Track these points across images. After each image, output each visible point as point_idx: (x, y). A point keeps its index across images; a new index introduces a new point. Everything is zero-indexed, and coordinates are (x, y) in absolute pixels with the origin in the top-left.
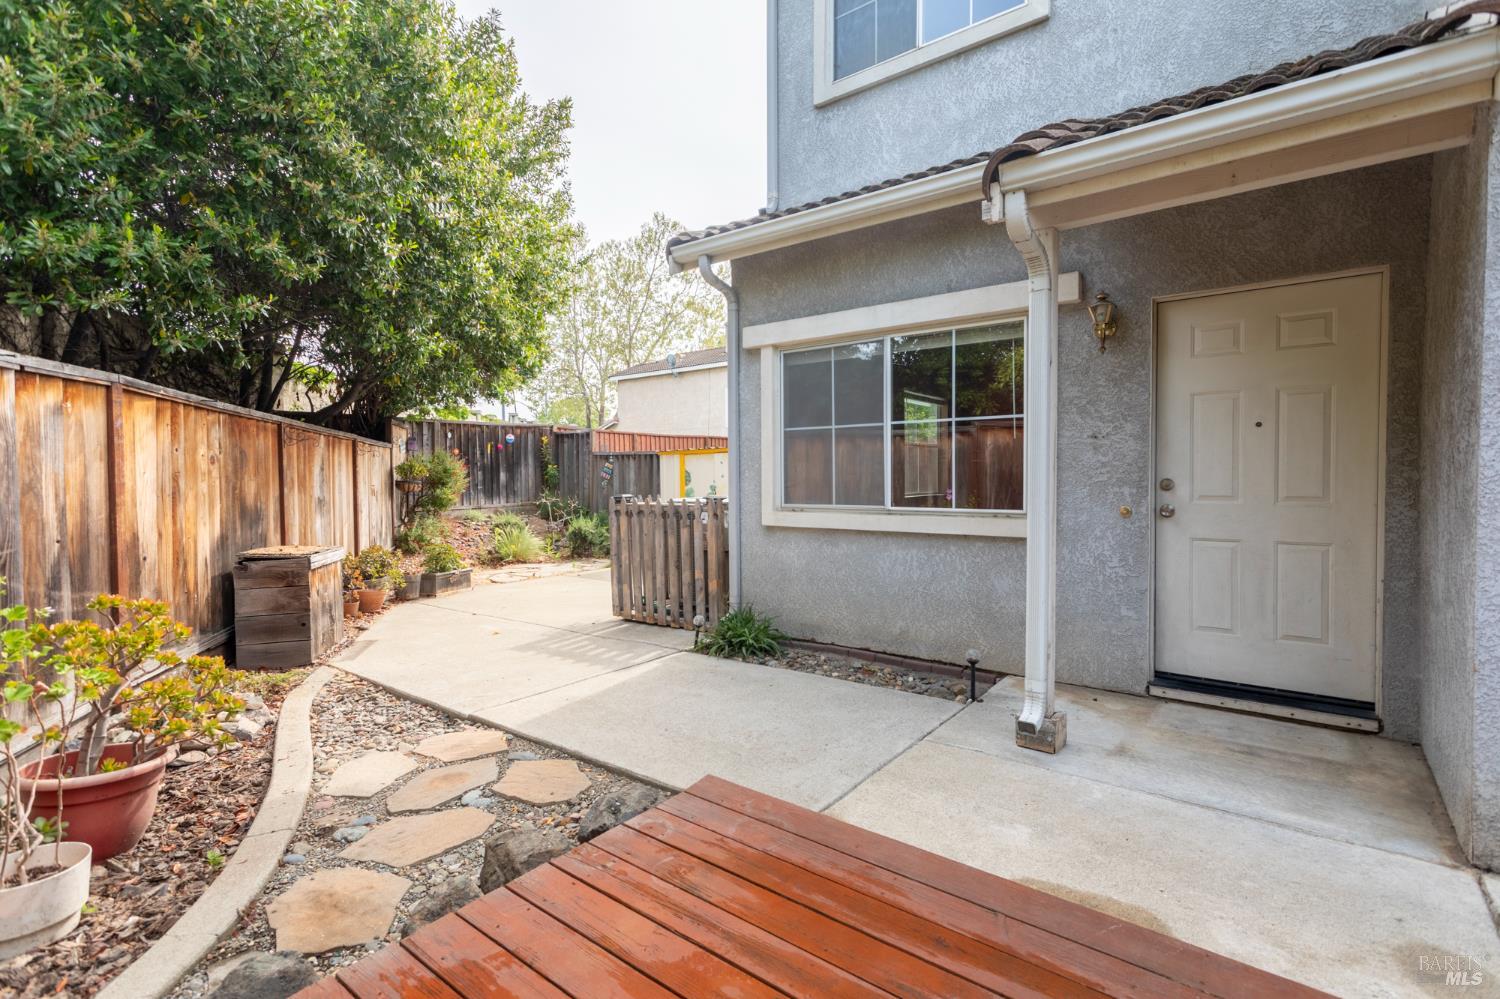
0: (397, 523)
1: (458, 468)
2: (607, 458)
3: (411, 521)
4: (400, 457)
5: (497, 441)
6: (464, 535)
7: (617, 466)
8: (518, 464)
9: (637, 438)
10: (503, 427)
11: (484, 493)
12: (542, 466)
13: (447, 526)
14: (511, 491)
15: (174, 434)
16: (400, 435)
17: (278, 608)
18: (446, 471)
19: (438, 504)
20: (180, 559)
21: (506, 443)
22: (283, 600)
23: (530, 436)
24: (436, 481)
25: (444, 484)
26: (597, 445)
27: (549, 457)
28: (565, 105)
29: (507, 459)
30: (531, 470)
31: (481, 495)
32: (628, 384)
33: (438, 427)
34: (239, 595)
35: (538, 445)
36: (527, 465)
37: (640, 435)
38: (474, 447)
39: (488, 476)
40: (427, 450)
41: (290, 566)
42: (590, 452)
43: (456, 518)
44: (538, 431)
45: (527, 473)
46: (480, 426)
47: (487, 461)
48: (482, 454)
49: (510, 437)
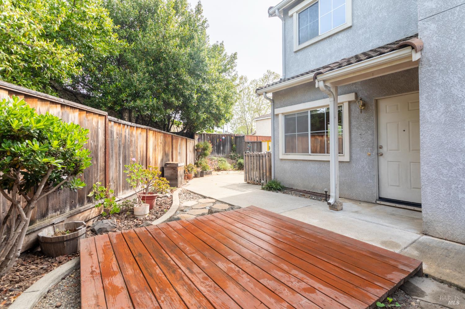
0: (195, 159)
1: (210, 146)
2: (249, 143)
3: (199, 159)
4: (196, 143)
5: (220, 139)
6: (211, 163)
7: (251, 145)
8: (225, 145)
9: (258, 137)
10: (222, 135)
11: (217, 152)
12: (231, 145)
13: (207, 161)
14: (223, 152)
15: (155, 138)
16: (197, 137)
17: (172, 175)
18: (207, 146)
19: (205, 155)
20: (156, 164)
21: (222, 139)
22: (173, 173)
23: (229, 137)
24: (205, 149)
25: (206, 150)
26: (247, 139)
27: (234, 143)
28: (235, 54)
29: (223, 143)
30: (229, 146)
31: (216, 153)
32: (259, 121)
33: (205, 135)
34: (165, 171)
35: (231, 139)
36: (228, 145)
37: (259, 136)
38: (214, 140)
39: (218, 148)
40: (203, 141)
41: (175, 166)
42: (244, 141)
43: (210, 159)
44: (231, 136)
45: (228, 147)
46: (216, 135)
47: (217, 144)
48: (216, 142)
49: (224, 137)
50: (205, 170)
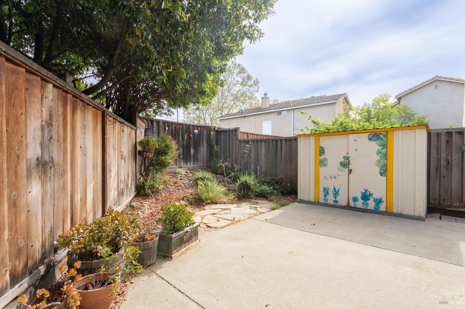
0: (138, 176)
1: (173, 144)
3: (147, 175)
4: (141, 137)
5: (190, 133)
6: (176, 183)
8: (200, 145)
10: (193, 126)
12: (210, 147)
13: (167, 178)
14: (196, 159)
16: (142, 126)
18: (167, 146)
19: (162, 165)
21: (194, 134)
23: (205, 131)
24: (162, 152)
25: (166, 154)
27: (214, 142)
29: (194, 142)
30: (205, 148)
31: (182, 161)
32: (223, 121)
33: (161, 124)
35: (209, 135)
36: (203, 146)
38: (179, 135)
39: (185, 151)
40: (155, 135)
42: (237, 139)
43: (170, 172)
44: (208, 129)
45: (203, 149)
46: (182, 124)
47: (185, 143)
48: (183, 139)
49: (196, 131)
50: (176, 230)
